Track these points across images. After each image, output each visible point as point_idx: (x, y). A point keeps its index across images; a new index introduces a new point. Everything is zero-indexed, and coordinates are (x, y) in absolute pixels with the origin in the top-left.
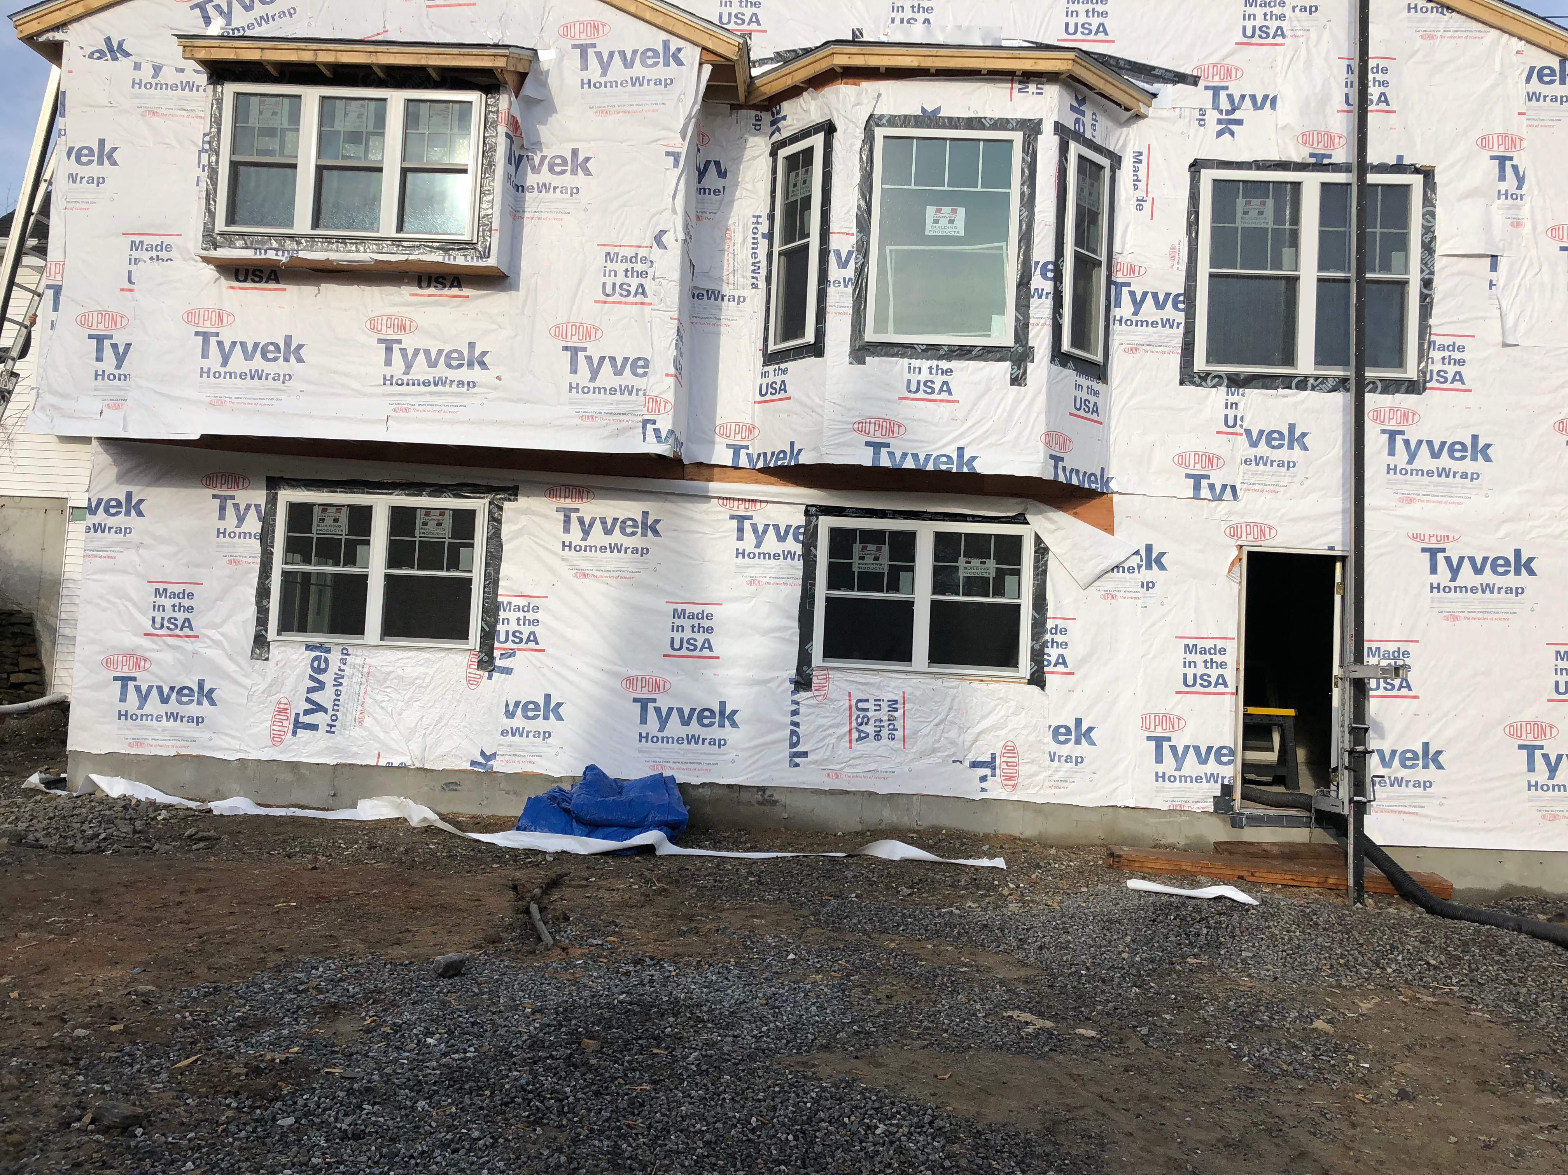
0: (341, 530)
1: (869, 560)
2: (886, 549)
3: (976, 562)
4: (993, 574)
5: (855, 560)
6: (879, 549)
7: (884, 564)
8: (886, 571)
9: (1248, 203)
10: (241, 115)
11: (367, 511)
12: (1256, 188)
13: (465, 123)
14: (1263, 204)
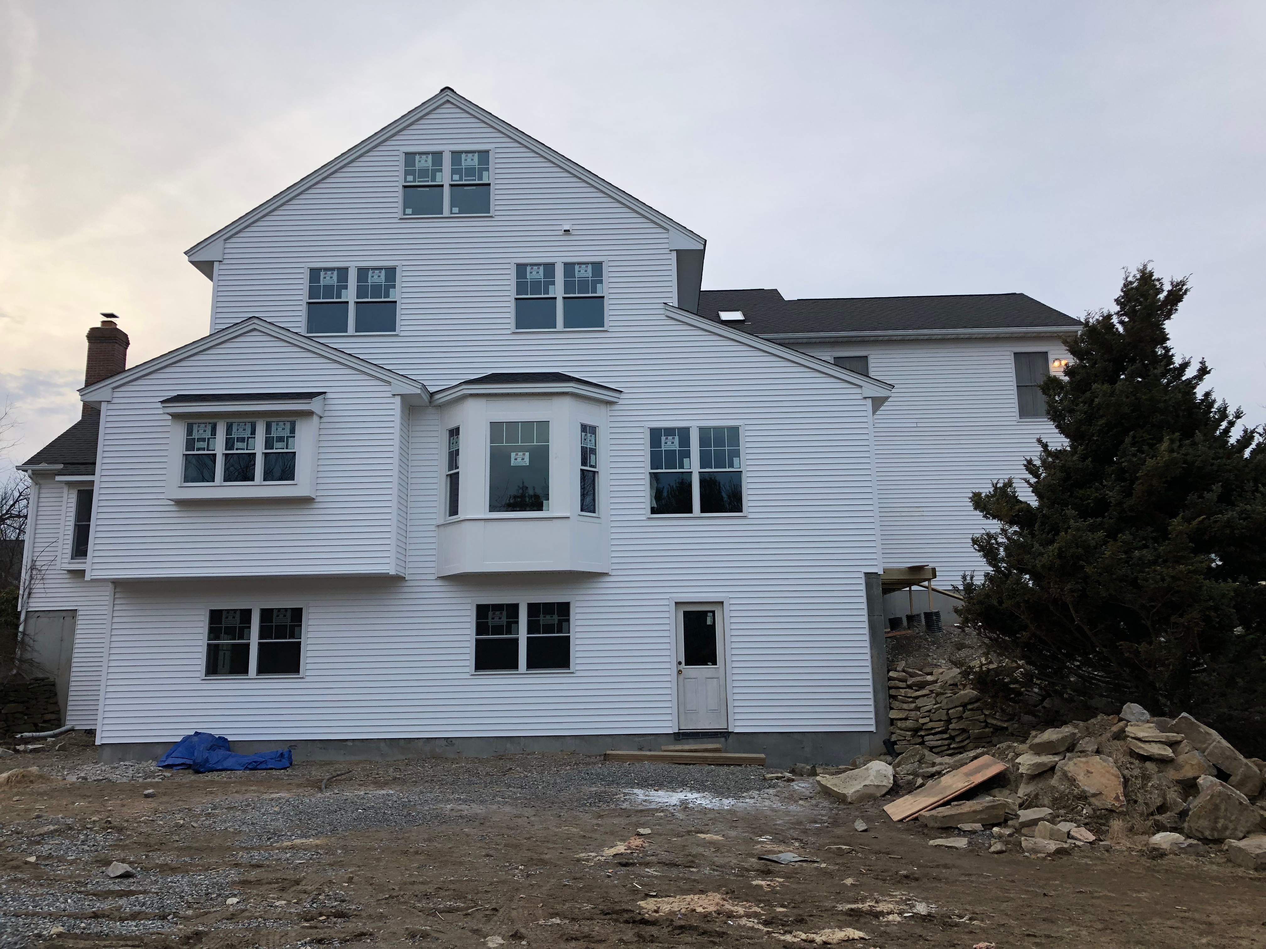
0: (236, 622)
1: (496, 619)
2: (505, 613)
3: (548, 617)
4: (556, 622)
5: (490, 620)
6: (501, 613)
7: (504, 620)
8: (505, 624)
9: (667, 439)
10: (190, 432)
11: (249, 612)
12: (670, 432)
13: (293, 431)
14: (673, 438)
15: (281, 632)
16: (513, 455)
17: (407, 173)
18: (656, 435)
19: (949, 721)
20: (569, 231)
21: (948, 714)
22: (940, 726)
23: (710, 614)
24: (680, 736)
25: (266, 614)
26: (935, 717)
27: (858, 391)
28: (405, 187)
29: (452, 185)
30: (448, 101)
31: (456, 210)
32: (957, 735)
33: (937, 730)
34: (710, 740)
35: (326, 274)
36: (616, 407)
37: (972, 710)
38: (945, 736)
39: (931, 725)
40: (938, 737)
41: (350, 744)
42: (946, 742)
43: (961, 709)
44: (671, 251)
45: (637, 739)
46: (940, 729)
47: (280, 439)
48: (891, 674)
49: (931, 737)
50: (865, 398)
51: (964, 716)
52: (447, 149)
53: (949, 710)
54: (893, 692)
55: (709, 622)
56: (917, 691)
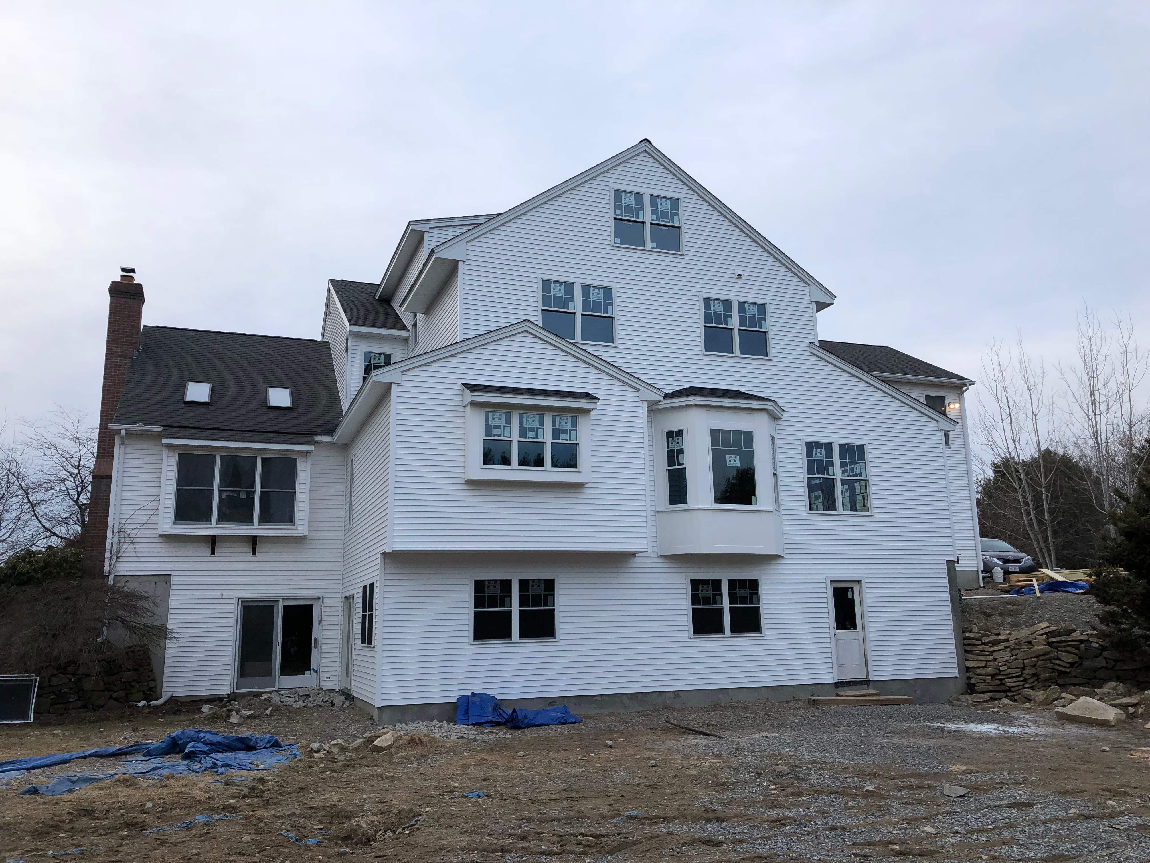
0: (498, 591)
1: (705, 592)
2: (710, 587)
3: (742, 591)
5: (700, 592)
6: (708, 587)
7: (710, 593)
8: (713, 596)
9: (816, 450)
10: (487, 420)
11: (509, 582)
12: (819, 445)
13: (575, 425)
14: (821, 451)
15: (537, 600)
16: (728, 457)
17: (617, 207)
18: (810, 446)
19: (1023, 669)
20: (741, 275)
21: (1023, 663)
22: (1017, 672)
23: (850, 590)
24: (837, 685)
25: (524, 584)
26: (1013, 665)
27: (935, 424)
28: (615, 219)
29: (651, 224)
30: (645, 150)
31: (654, 245)
32: (1030, 678)
33: (1014, 675)
34: (858, 687)
35: (555, 286)
36: (781, 423)
37: (1043, 660)
38: (1022, 679)
39: (1009, 671)
40: (1014, 679)
41: (599, 699)
42: (1022, 683)
43: (1035, 659)
44: (812, 301)
45: (810, 688)
46: (1017, 674)
47: (565, 431)
48: (967, 634)
49: (1010, 680)
50: (940, 430)
51: (1038, 664)
52: (648, 192)
53: (1023, 660)
54: (968, 648)
55: (850, 597)
56: (991, 647)
